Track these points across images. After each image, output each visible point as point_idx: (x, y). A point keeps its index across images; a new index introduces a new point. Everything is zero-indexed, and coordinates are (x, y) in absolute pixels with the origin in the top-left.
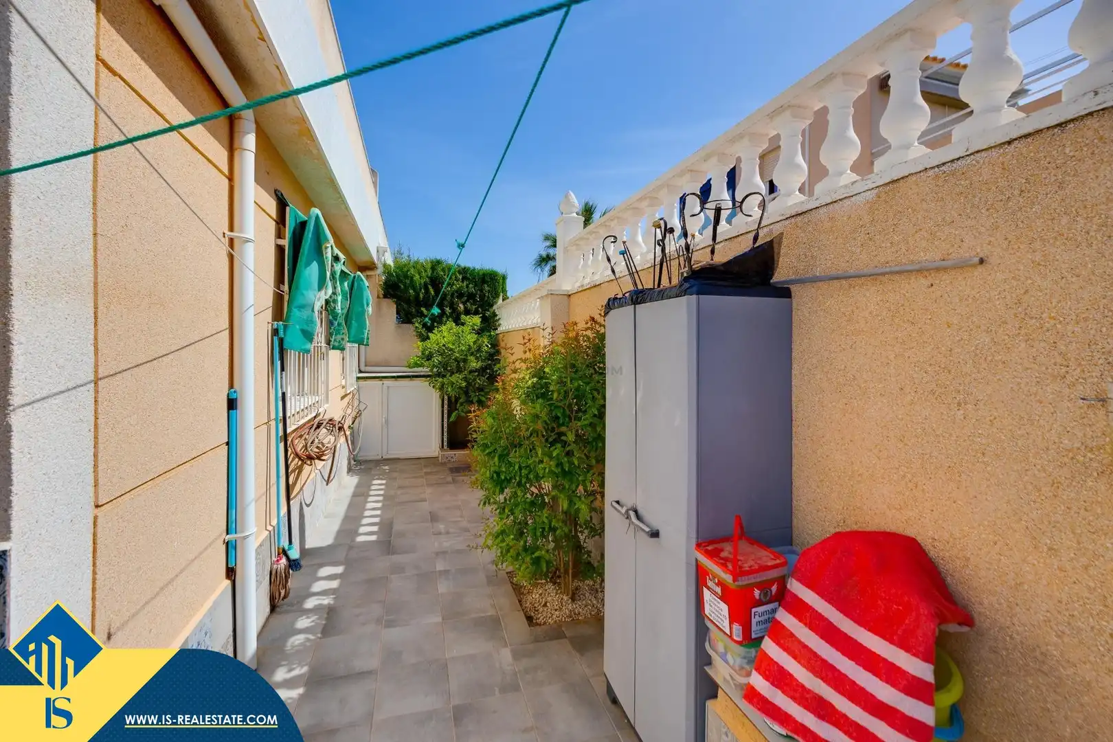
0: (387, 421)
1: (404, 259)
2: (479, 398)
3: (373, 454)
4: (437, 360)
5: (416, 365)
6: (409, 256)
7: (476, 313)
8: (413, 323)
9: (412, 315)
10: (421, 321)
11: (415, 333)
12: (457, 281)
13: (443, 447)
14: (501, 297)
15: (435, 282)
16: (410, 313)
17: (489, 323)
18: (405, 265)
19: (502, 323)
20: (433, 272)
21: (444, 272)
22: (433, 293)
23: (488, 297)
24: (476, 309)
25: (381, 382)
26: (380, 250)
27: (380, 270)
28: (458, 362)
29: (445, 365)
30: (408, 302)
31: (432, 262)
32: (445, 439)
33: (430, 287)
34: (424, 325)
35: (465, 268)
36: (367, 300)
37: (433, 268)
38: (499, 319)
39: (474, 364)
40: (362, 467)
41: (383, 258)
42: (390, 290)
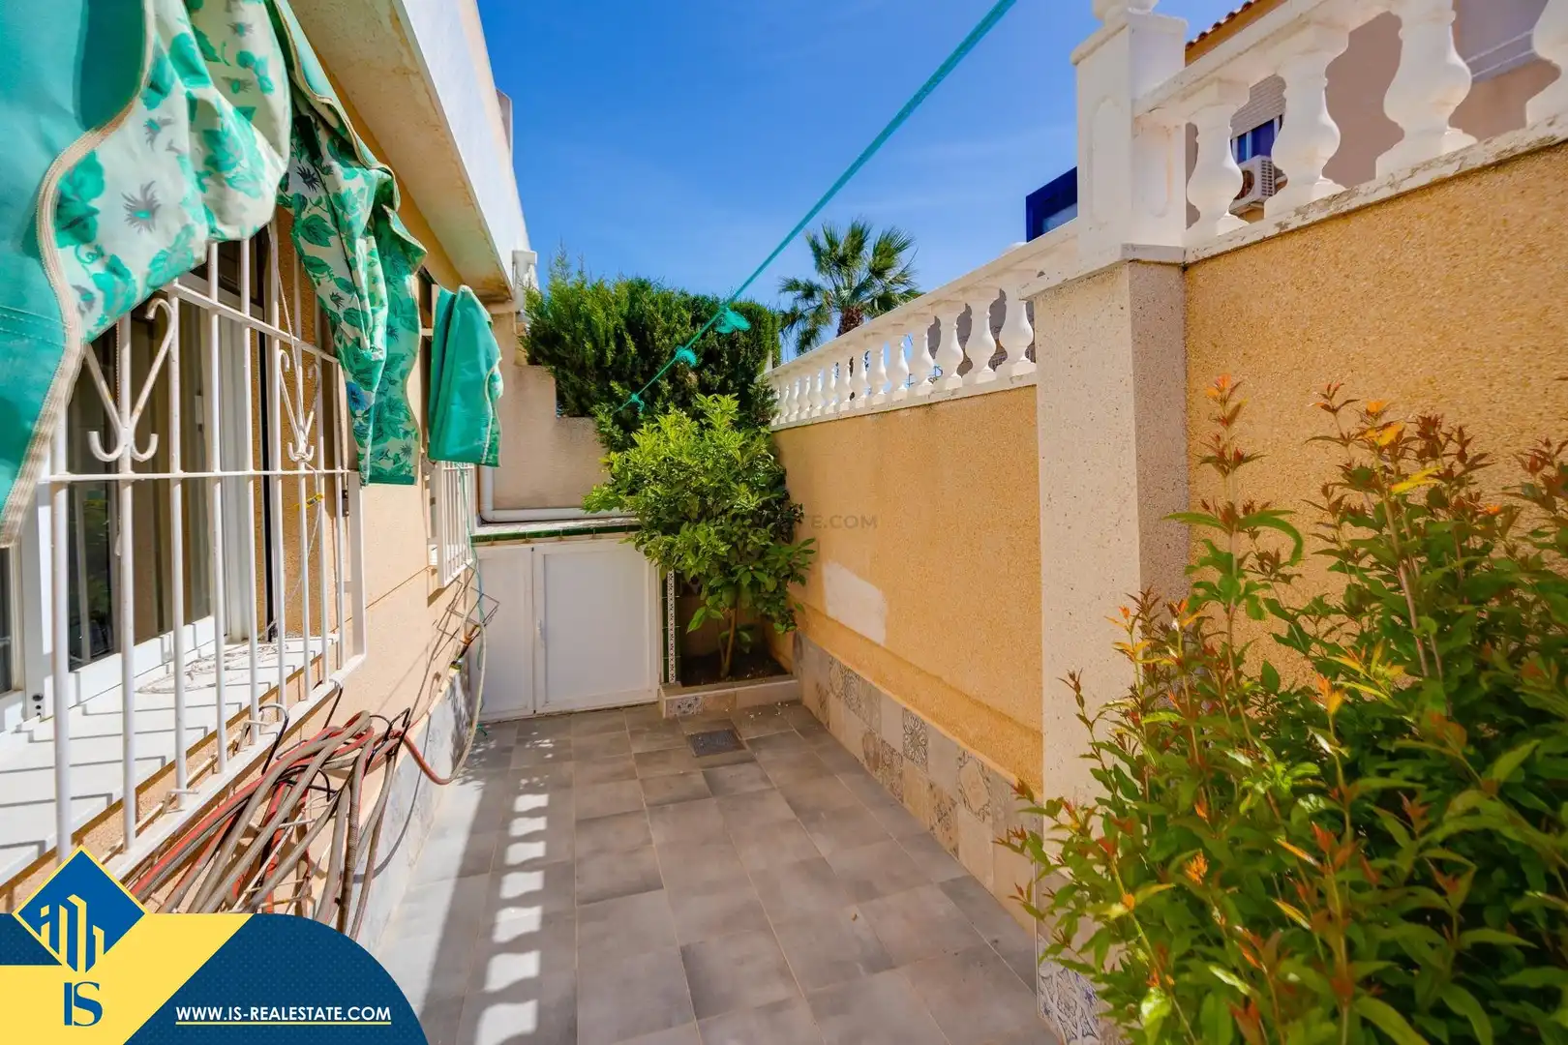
0: (544, 631)
1: (571, 282)
2: (753, 577)
3: (516, 705)
4: (655, 492)
5: (606, 503)
6: (580, 273)
7: (723, 390)
8: (593, 415)
9: (589, 399)
10: (610, 411)
11: (598, 436)
12: (682, 325)
13: (666, 679)
14: (770, 360)
15: (637, 325)
16: (587, 395)
17: (754, 410)
18: (573, 291)
19: (780, 408)
20: (632, 306)
21: (655, 304)
22: (633, 349)
23: (746, 358)
24: (724, 383)
25: (529, 546)
26: (518, 256)
27: (520, 303)
28: (704, 496)
29: (673, 504)
30: (581, 370)
31: (630, 286)
32: (672, 662)
33: (628, 337)
34: (618, 419)
35: (695, 300)
36: (488, 353)
37: (633, 299)
38: (775, 401)
39: (746, 500)
40: (492, 745)
41: (526, 276)
42: (541, 347)
